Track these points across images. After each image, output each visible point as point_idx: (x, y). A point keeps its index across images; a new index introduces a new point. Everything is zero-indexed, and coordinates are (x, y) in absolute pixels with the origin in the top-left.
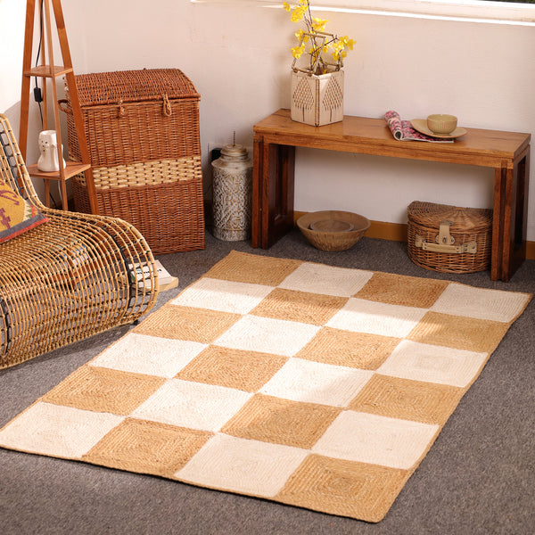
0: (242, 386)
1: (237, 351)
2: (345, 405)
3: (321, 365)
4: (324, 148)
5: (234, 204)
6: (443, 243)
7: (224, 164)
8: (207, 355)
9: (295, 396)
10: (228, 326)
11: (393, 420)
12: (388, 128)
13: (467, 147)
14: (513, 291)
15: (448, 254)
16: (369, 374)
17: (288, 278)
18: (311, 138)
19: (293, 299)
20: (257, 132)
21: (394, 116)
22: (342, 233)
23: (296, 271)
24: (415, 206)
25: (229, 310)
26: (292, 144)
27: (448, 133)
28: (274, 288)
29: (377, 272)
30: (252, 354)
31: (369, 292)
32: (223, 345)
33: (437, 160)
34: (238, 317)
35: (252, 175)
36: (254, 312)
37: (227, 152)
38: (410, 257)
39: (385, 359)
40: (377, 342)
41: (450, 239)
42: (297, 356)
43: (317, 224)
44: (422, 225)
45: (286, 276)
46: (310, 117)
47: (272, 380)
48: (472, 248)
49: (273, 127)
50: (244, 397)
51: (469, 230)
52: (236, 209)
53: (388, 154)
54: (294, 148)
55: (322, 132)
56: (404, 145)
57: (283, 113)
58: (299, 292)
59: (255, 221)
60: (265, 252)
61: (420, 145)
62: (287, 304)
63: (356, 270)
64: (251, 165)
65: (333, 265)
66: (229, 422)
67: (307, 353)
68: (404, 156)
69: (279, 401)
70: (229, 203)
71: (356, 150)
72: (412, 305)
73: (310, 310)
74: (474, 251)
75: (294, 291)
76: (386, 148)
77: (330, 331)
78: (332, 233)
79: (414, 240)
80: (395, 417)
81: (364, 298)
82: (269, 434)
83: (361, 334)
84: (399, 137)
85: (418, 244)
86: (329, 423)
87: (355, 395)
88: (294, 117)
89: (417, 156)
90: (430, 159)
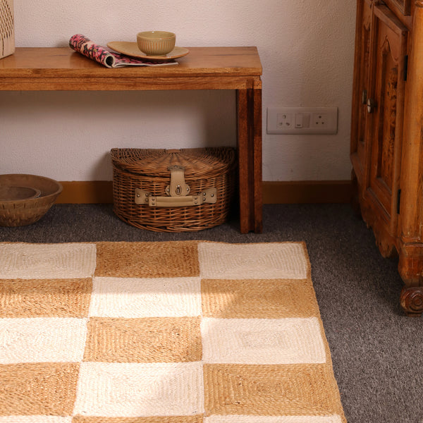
4: (8, 88)
6: (178, 195)
15: (182, 208)
29: (98, 243)
33: (162, 88)
41: (185, 189)
44: (145, 175)
48: (211, 197)
51: (207, 174)
53: (94, 88)
56: (117, 73)
61: (140, 71)
63: (70, 244)
68: (117, 88)
71: (52, 88)
74: (213, 200)
76: (93, 80)
79: (131, 197)
84: (111, 64)
85: (140, 200)
89: (135, 85)
90: (153, 88)
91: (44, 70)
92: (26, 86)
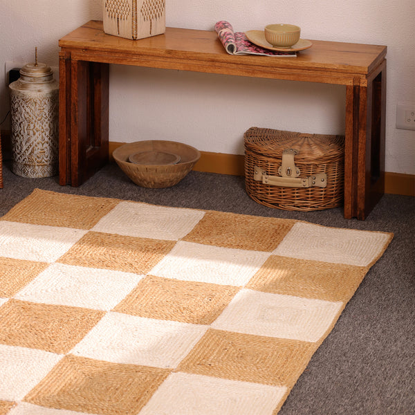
0: (49, 346)
1: (43, 305)
2: (174, 367)
3: (144, 320)
4: (144, 65)
5: (37, 134)
6: (287, 176)
7: (24, 86)
8: (6, 311)
9: (114, 357)
10: (31, 277)
11: (232, 382)
12: (219, 41)
13: (313, 61)
14: (371, 230)
15: (293, 189)
16: (202, 330)
17: (104, 220)
18: (127, 53)
19: (110, 244)
20: (63, 47)
21: (226, 27)
22: (166, 166)
23: (112, 212)
24: (252, 134)
25: (33, 258)
26: (105, 61)
27: (290, 46)
28: (86, 232)
29: (210, 211)
30: (61, 308)
31: (200, 234)
32: (26, 299)
33: (278, 77)
34: (43, 265)
35: (57, 98)
36: (63, 260)
37: (28, 72)
38: (248, 194)
39: (220, 311)
40: (211, 292)
41: (295, 170)
42: (116, 310)
43: (137, 156)
44: (262, 155)
45: (101, 217)
46: (126, 29)
47: (86, 339)
48: (321, 181)
49: (82, 41)
50: (52, 359)
51: (317, 160)
52: (39, 140)
53: (217, 71)
54: (107, 66)
55: (141, 47)
56: (238, 60)
57: (94, 25)
58: (116, 236)
59: (63, 153)
60: (75, 189)
61: (258, 60)
62: (102, 250)
63: (184, 210)
64: (56, 87)
65: (157, 203)
66: (35, 389)
67: (127, 307)
68: (238, 73)
69: (95, 363)
70: (31, 133)
71: (181, 67)
72: (252, 248)
73: (130, 256)
74: (323, 184)
75: (110, 235)
76: (217, 64)
77: (154, 281)
78: (155, 166)
79: (252, 173)
80: (234, 378)
81: (194, 241)
82: (82, 402)
83: (191, 283)
84: (232, 51)
85: (257, 177)
86: (155, 388)
87: (186, 353)
88: (107, 29)
89: (253, 72)
90: (270, 76)
91: (176, 52)
92: (159, 64)
